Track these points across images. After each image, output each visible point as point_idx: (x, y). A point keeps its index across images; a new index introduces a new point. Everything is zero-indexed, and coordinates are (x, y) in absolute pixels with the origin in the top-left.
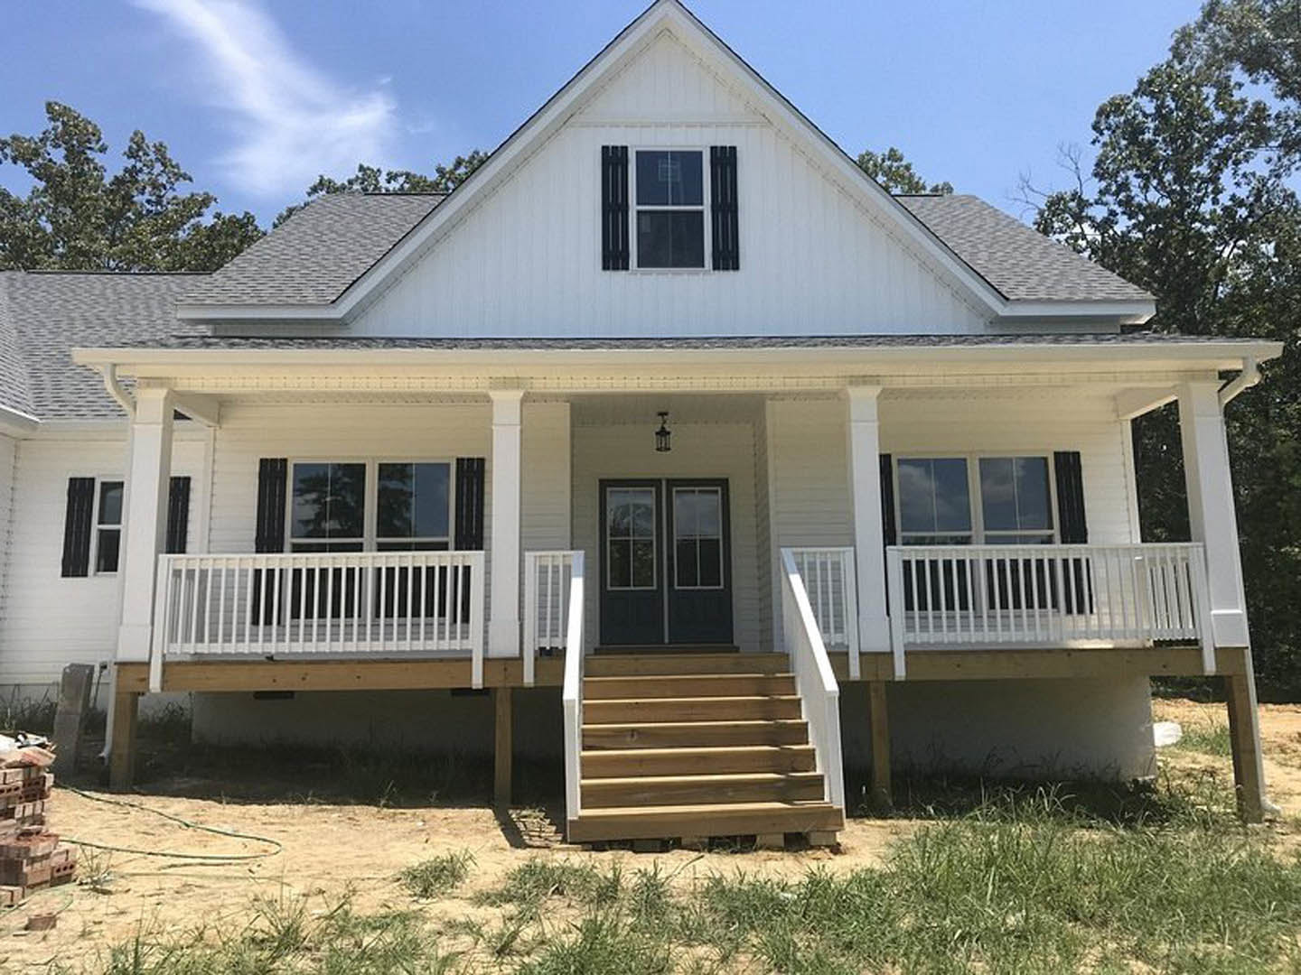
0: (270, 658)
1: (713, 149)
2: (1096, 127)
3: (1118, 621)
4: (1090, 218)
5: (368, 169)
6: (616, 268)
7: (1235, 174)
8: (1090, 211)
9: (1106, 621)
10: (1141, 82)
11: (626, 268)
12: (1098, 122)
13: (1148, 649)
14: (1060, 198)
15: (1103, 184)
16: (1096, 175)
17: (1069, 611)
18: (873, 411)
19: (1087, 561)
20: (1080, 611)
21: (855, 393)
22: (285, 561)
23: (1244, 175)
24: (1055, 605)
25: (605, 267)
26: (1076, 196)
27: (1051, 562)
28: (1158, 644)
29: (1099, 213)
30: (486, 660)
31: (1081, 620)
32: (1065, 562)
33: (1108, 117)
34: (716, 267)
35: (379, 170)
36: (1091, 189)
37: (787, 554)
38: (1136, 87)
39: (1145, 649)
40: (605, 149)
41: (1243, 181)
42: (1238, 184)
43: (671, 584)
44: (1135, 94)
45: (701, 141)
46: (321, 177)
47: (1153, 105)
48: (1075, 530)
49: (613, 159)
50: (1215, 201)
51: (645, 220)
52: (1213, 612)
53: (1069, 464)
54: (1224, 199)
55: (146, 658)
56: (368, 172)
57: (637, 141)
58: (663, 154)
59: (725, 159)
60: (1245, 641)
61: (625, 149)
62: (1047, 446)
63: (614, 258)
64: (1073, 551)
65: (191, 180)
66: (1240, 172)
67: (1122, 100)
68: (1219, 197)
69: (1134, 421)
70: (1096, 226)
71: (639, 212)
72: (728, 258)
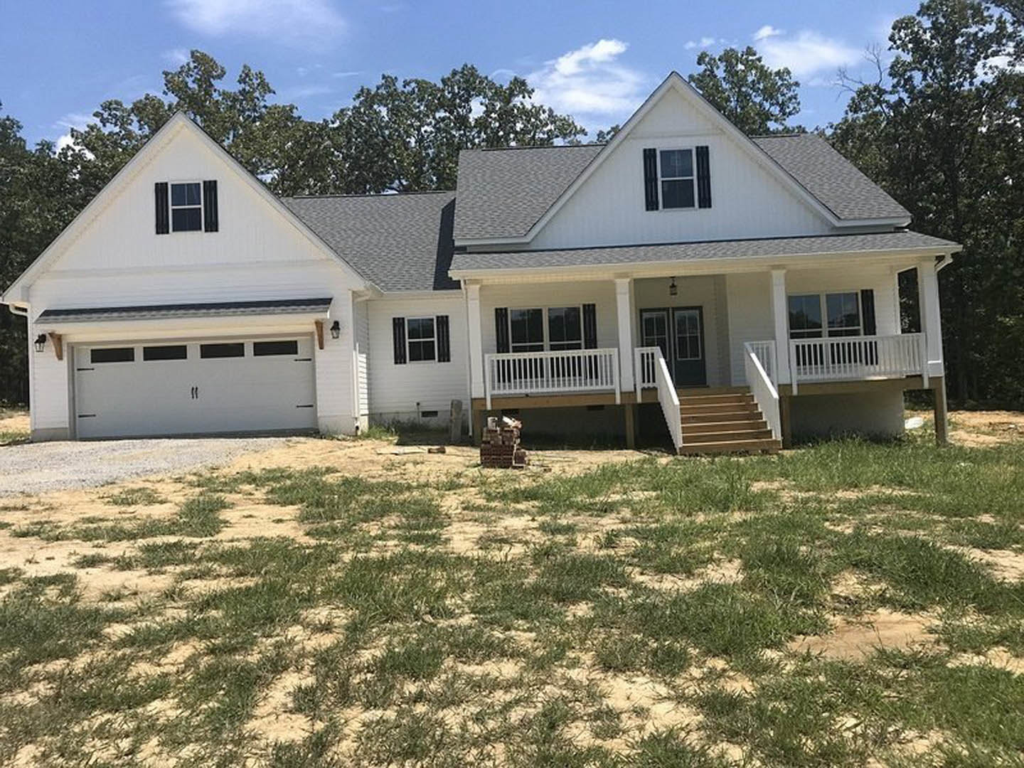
0: (527, 395)
1: (697, 148)
2: (892, 39)
3: (888, 368)
4: (886, 102)
5: (389, 77)
6: (652, 209)
7: (984, 66)
8: (887, 97)
9: (883, 368)
10: (922, 5)
11: (657, 209)
12: (893, 36)
13: (903, 379)
14: (866, 89)
15: (896, 80)
16: (890, 75)
17: (867, 363)
18: (783, 281)
19: (876, 343)
20: (872, 363)
21: (775, 273)
22: (511, 356)
23: (991, 67)
24: (861, 361)
25: (647, 209)
26: (877, 87)
27: (860, 344)
28: (907, 376)
29: (893, 99)
30: (621, 393)
31: (872, 367)
32: (865, 343)
33: (900, 31)
34: (700, 207)
35: (396, 78)
36: (888, 83)
37: (747, 344)
38: (919, 9)
39: (901, 379)
40: (645, 150)
41: (990, 72)
42: (986, 74)
43: (675, 358)
44: (918, 14)
45: (690, 144)
46: (362, 87)
47: (930, 22)
48: (870, 329)
49: (649, 155)
50: (971, 84)
51: (665, 184)
52: (929, 362)
53: (868, 296)
54: (977, 82)
55: (483, 396)
56: (389, 79)
57: (660, 145)
58: (673, 152)
59: (703, 153)
60: (942, 373)
61: (655, 150)
62: (858, 287)
63: (651, 205)
64: (870, 338)
65: (274, 93)
66: (988, 65)
67: (909, 19)
68: (974, 80)
69: (899, 274)
70: (889, 106)
71: (663, 182)
72: (706, 202)
